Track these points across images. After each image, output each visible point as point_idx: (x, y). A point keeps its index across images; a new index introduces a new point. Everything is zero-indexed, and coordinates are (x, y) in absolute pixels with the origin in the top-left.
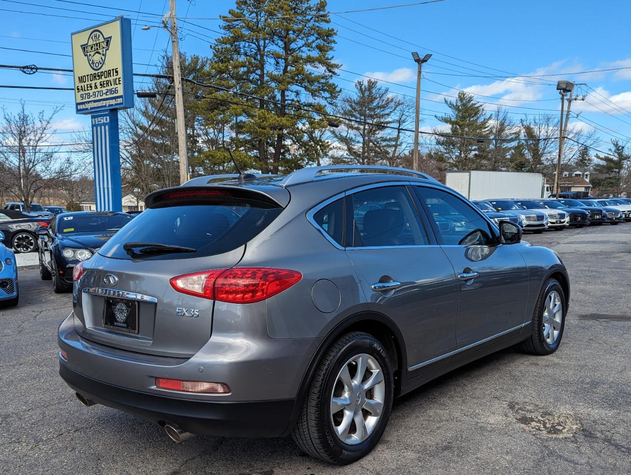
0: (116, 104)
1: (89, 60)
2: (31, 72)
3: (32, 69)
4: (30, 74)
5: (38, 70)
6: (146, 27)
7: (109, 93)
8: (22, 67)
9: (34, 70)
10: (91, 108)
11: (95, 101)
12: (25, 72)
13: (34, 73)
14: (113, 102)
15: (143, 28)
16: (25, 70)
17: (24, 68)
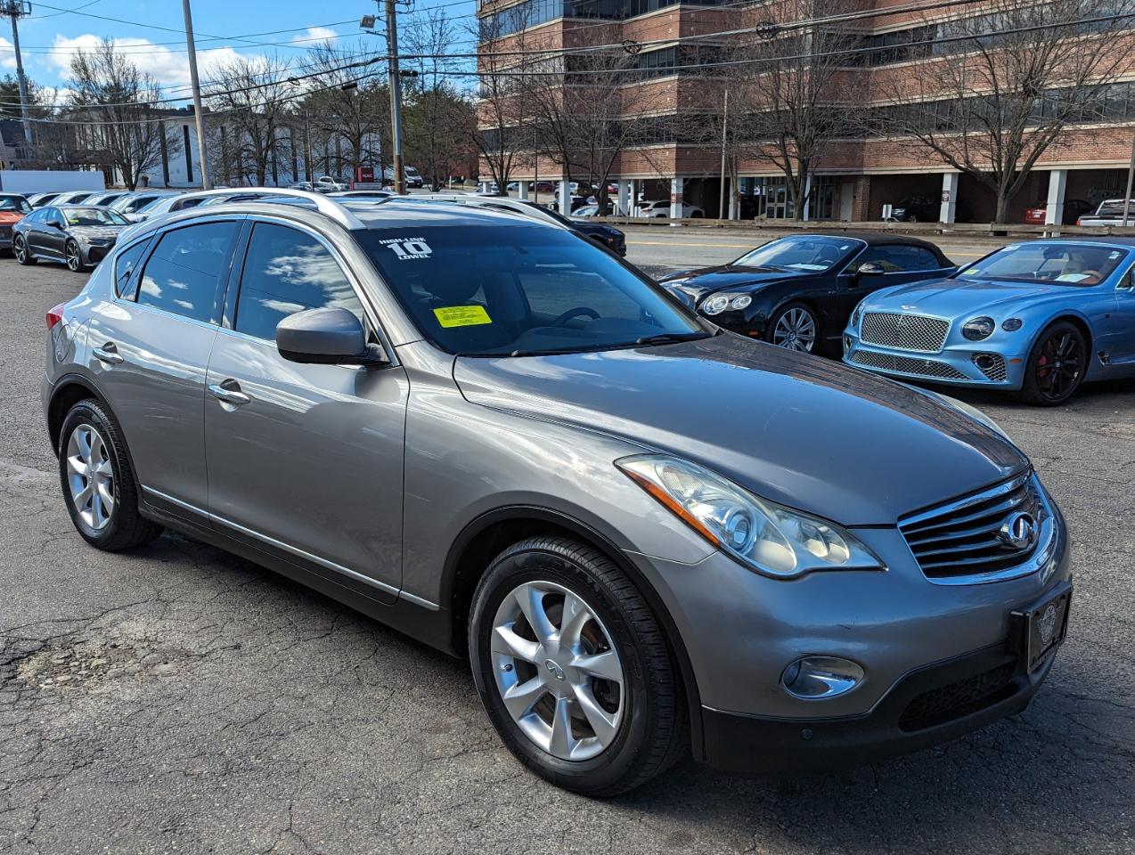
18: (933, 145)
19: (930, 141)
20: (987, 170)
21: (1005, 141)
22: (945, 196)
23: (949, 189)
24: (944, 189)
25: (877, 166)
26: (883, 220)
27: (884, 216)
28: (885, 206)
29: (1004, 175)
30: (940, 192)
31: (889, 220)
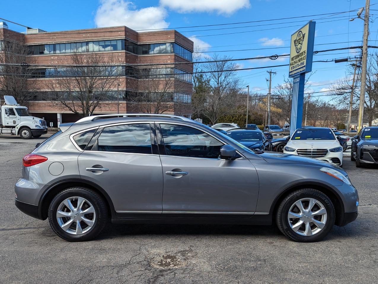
0: (303, 71)
1: (296, 48)
2: (275, 59)
3: (275, 57)
4: (274, 59)
5: (279, 57)
6: (352, 19)
7: (301, 65)
8: (270, 57)
9: (276, 57)
10: (294, 74)
11: (296, 70)
12: (272, 59)
13: (276, 58)
14: (301, 70)
15: (351, 20)
16: (272, 58)
17: (271, 57)
18: (65, 105)
19: (65, 104)
20: (81, 113)
21: (85, 104)
22: (58, 120)
23: (59, 118)
24: (58, 118)
25: (34, 110)
26: (50, 127)
27: (51, 126)
28: (50, 123)
29: (86, 115)
30: (57, 119)
31: (52, 127)
